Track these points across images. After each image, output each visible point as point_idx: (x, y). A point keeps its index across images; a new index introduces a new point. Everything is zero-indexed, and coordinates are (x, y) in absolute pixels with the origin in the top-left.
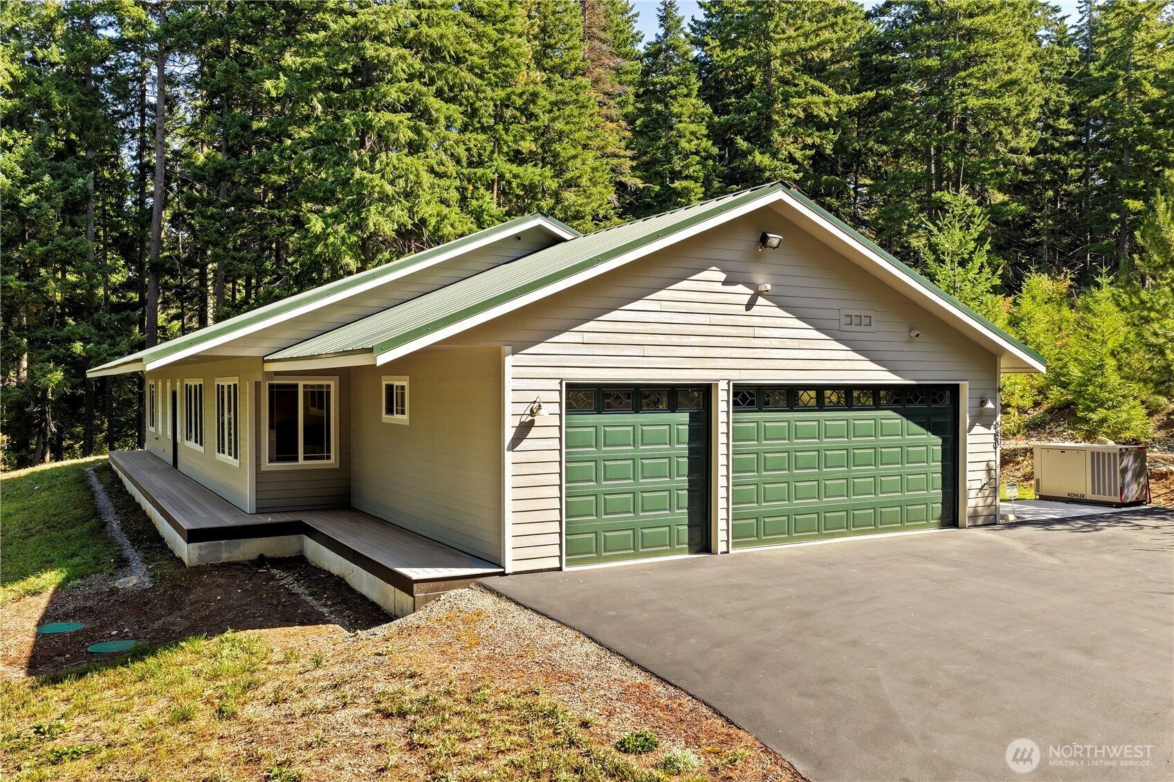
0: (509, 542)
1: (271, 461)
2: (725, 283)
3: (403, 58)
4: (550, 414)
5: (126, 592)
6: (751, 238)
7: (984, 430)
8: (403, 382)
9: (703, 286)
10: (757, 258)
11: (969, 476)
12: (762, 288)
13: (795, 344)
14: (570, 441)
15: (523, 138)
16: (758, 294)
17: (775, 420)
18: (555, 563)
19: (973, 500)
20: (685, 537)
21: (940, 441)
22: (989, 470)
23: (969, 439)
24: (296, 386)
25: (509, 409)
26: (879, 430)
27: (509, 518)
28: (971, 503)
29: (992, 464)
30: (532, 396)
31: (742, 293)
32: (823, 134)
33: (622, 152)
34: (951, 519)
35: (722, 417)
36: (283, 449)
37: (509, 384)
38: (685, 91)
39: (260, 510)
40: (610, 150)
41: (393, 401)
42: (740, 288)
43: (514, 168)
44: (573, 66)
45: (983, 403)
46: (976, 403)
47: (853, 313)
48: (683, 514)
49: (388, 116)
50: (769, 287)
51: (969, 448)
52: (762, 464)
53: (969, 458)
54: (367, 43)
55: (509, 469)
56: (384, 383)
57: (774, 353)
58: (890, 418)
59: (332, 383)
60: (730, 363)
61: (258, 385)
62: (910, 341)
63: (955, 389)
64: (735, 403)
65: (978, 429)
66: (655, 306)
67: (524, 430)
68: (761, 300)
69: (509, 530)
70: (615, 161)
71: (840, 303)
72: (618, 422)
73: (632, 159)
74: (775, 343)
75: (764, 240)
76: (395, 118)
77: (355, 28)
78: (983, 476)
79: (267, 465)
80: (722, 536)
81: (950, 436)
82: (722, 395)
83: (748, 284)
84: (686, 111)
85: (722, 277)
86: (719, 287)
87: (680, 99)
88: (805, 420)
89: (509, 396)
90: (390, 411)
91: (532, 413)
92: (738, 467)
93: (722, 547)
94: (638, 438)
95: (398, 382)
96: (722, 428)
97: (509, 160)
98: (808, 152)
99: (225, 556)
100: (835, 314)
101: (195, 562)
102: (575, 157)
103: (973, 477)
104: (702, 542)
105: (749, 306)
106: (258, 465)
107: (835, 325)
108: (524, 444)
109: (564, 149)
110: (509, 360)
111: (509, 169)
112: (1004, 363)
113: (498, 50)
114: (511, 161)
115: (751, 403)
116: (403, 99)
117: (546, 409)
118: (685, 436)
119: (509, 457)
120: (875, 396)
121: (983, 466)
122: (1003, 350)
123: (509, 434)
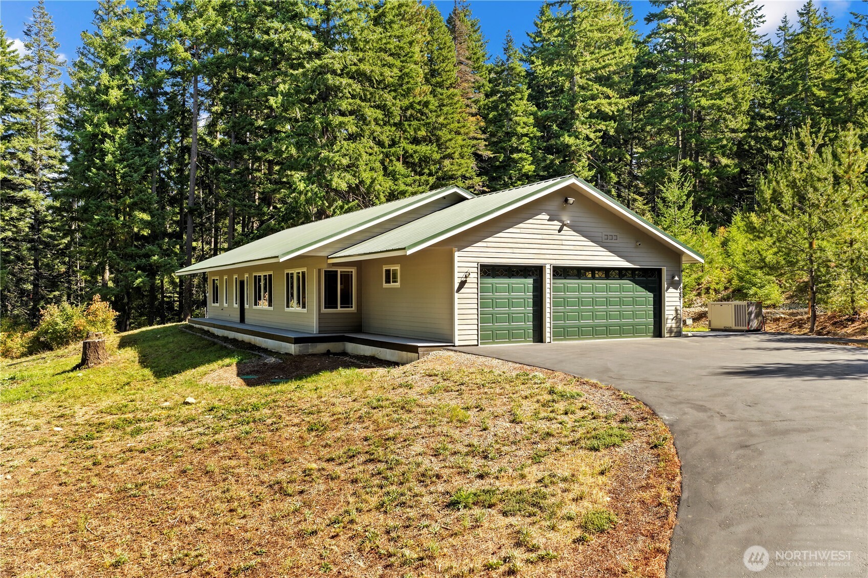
0: (457, 333)
1: (325, 308)
2: (548, 220)
3: (350, 85)
4: (473, 278)
5: (271, 364)
6: (561, 200)
7: (675, 291)
8: (397, 267)
9: (539, 222)
10: (564, 209)
11: (667, 313)
12: (565, 223)
13: (581, 248)
14: (482, 290)
15: (419, 130)
16: (564, 225)
17: (573, 283)
18: (475, 343)
19: (669, 323)
20: (531, 335)
21: (652, 295)
22: (676, 310)
23: (667, 295)
24: (337, 271)
25: (457, 275)
26: (622, 289)
27: (457, 322)
28: (668, 325)
29: (678, 308)
30: (466, 270)
31: (557, 224)
32: (608, 123)
33: (479, 136)
34: (658, 333)
35: (548, 281)
36: (330, 302)
37: (456, 264)
38: (519, 96)
39: (320, 332)
40: (472, 135)
41: (390, 277)
42: (556, 222)
43: (414, 147)
44: (449, 82)
45: (673, 277)
46: (670, 277)
47: (608, 234)
48: (530, 324)
49: (341, 119)
50: (569, 222)
51: (666, 299)
52: (565, 303)
53: (667, 304)
54: (329, 76)
55: (456, 301)
56: (384, 269)
57: (571, 253)
58: (627, 284)
59: (353, 270)
60: (551, 257)
61: (319, 270)
62: (636, 247)
63: (660, 271)
64: (554, 275)
65: (671, 290)
66: (518, 231)
67: (462, 284)
68: (565, 228)
69: (457, 327)
70: (475, 142)
71: (603, 230)
72: (502, 282)
73: (485, 140)
74: (572, 248)
75: (566, 201)
76: (345, 119)
77: (320, 66)
78: (674, 313)
79: (324, 310)
80: (548, 335)
81: (657, 293)
82: (548, 271)
83: (559, 221)
84: (520, 110)
85: (548, 217)
86: (547, 222)
87: (517, 102)
88: (586, 283)
89: (456, 270)
90: (388, 281)
91: (466, 277)
92: (555, 304)
93: (548, 340)
94: (510, 289)
95: (392, 268)
96: (548, 286)
97: (411, 142)
98: (598, 134)
99: (310, 351)
100: (600, 235)
101: (297, 353)
102: (450, 140)
103: (669, 313)
104: (539, 337)
105: (560, 231)
106: (320, 310)
107: (600, 239)
108: (463, 290)
109: (444, 134)
110: (457, 254)
111: (411, 148)
112: (684, 259)
113: (403, 74)
114: (412, 143)
115: (560, 276)
116: (349, 108)
117: (472, 275)
118: (531, 289)
119: (457, 295)
120: (621, 273)
121: (673, 308)
122: (683, 253)
123: (456, 286)
